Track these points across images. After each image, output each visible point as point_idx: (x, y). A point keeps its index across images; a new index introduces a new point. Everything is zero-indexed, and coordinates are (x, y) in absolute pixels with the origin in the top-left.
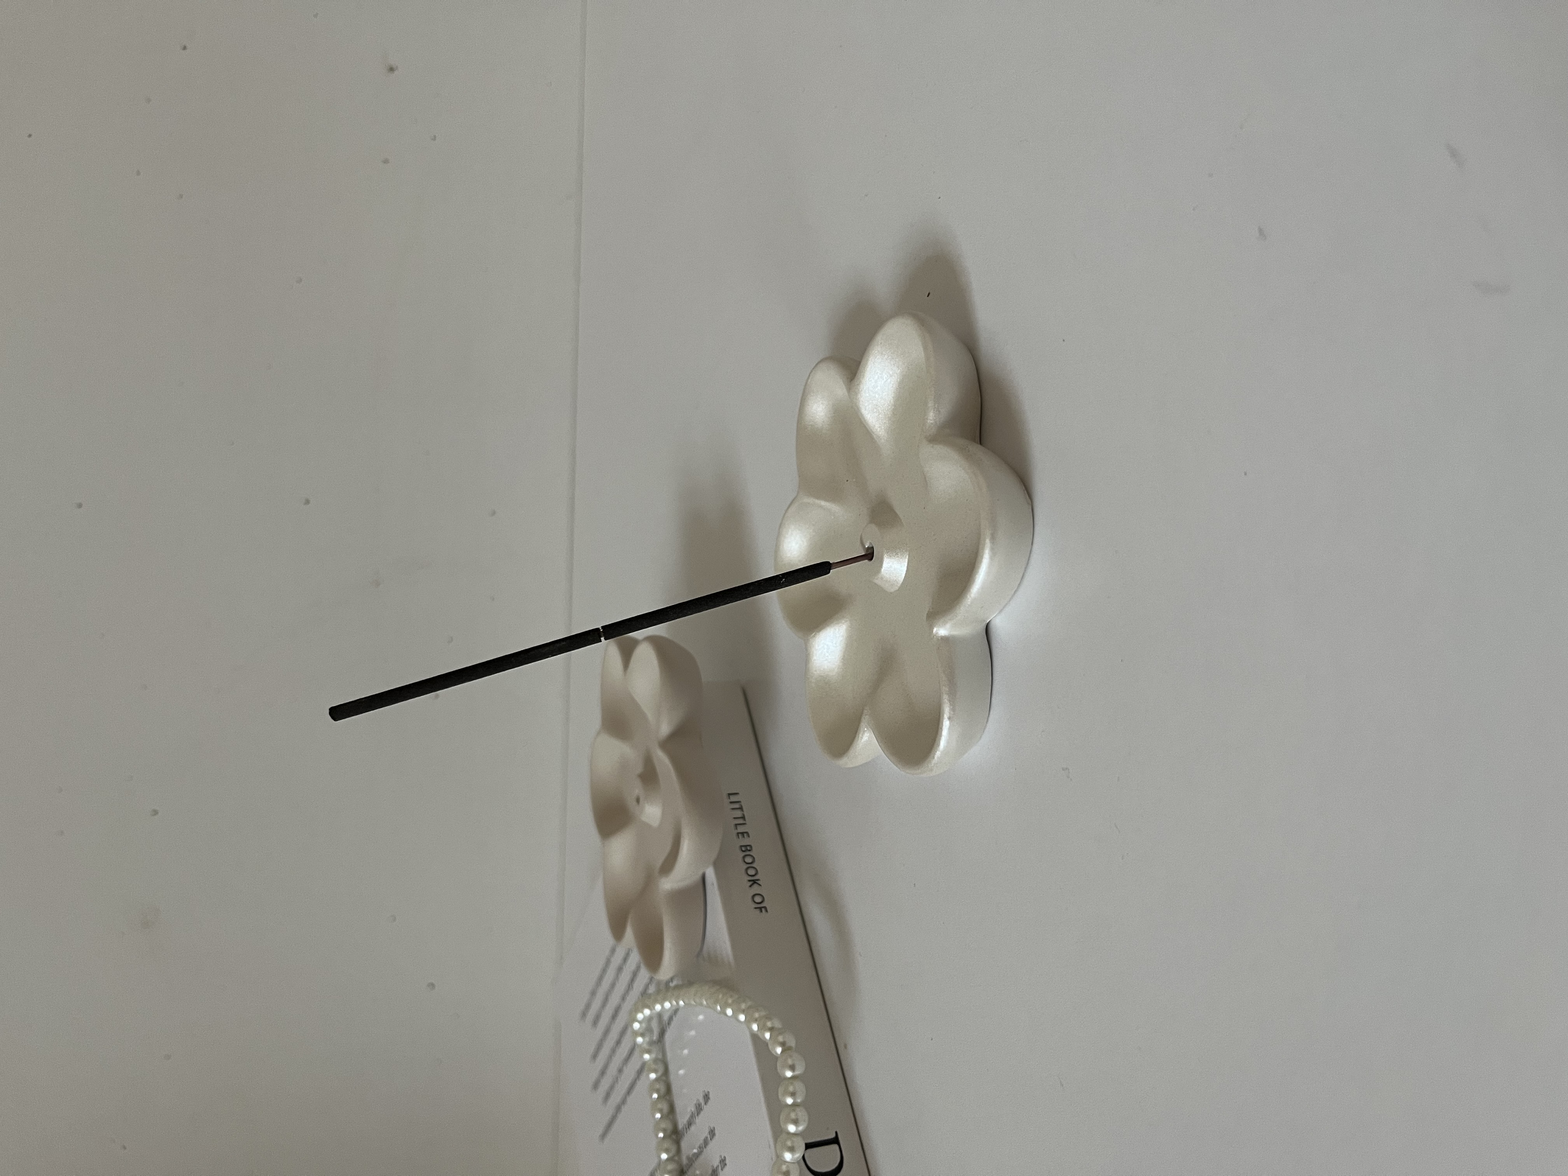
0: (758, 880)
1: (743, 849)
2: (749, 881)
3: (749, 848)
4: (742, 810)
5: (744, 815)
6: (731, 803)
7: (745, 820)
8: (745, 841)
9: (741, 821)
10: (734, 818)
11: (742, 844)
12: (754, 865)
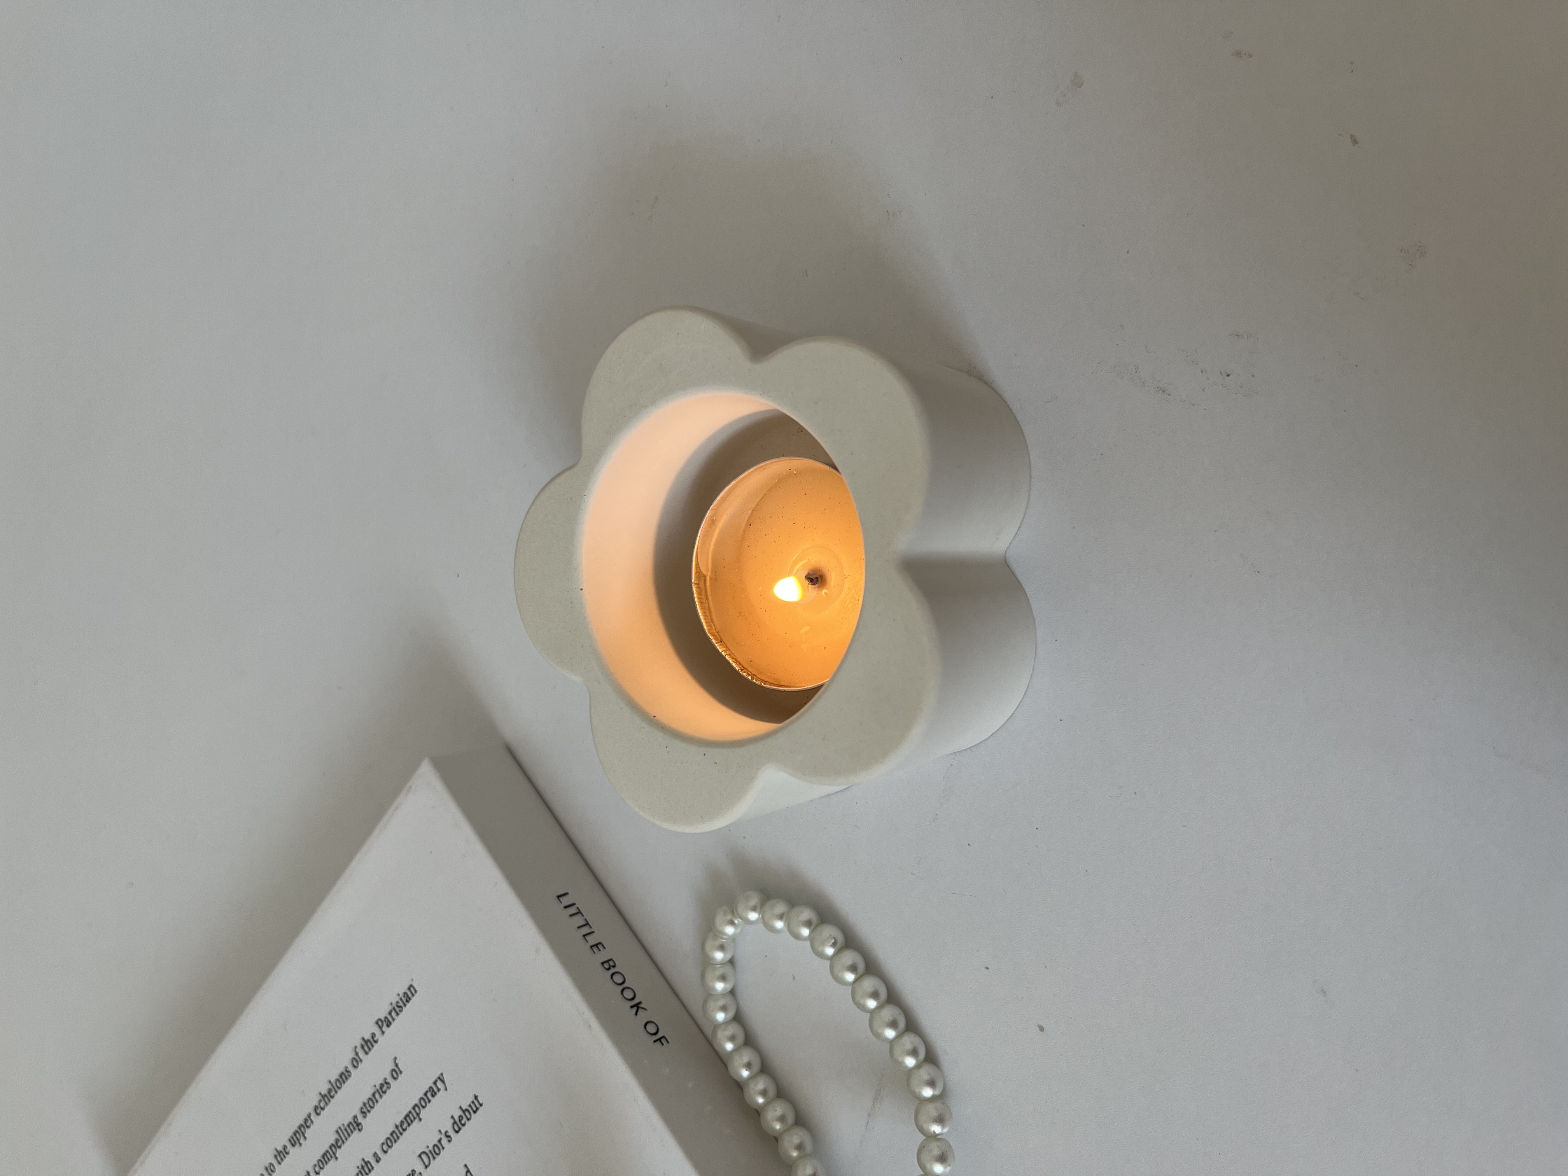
0: (640, 1003)
1: (606, 966)
2: (632, 1007)
3: (611, 963)
4: (583, 916)
5: (586, 920)
6: (566, 907)
7: (591, 927)
8: (603, 956)
9: (586, 930)
10: (579, 927)
11: (603, 961)
12: (625, 985)
